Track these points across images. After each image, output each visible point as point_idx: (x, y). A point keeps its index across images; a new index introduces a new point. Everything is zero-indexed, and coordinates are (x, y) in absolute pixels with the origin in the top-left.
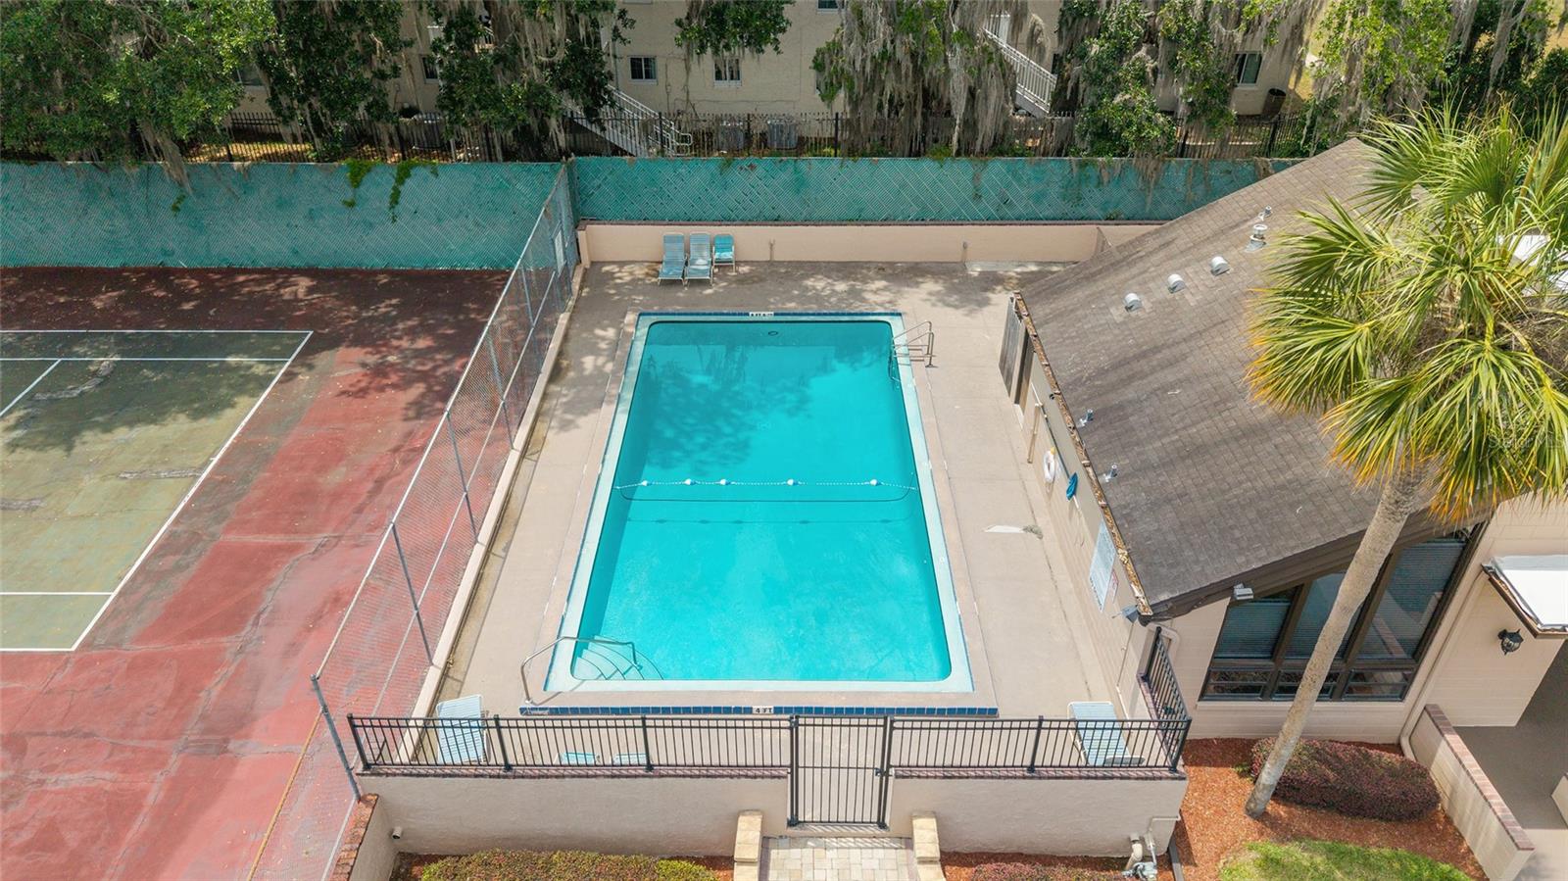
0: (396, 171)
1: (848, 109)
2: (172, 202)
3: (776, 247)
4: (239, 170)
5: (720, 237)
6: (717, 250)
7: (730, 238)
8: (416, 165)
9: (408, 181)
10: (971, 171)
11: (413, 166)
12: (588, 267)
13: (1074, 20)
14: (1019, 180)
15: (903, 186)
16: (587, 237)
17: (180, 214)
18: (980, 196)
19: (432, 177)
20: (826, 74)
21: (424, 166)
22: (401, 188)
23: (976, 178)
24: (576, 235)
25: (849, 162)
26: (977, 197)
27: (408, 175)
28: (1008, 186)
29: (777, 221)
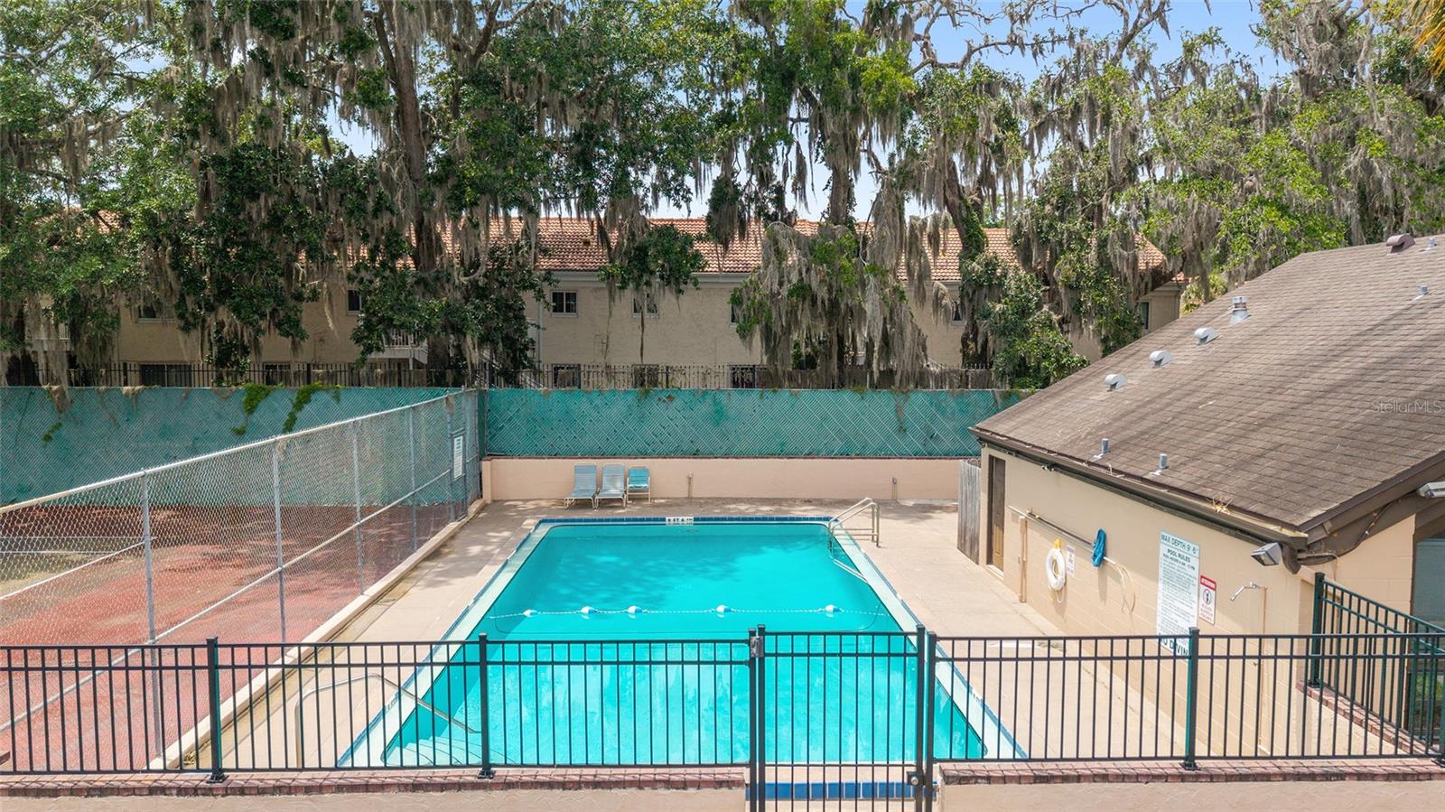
0: (296, 395)
1: (765, 358)
2: (46, 431)
3: (694, 483)
4: (127, 395)
5: (635, 469)
6: (631, 481)
7: (645, 470)
8: (319, 389)
9: (307, 407)
10: (893, 404)
11: (314, 390)
12: (489, 502)
13: (974, 293)
14: (943, 414)
15: (825, 419)
16: (492, 469)
17: (51, 445)
18: (905, 431)
19: (333, 402)
20: (744, 306)
21: (327, 390)
22: (298, 415)
23: (898, 410)
24: (480, 468)
25: (769, 393)
26: (902, 430)
27: (307, 400)
28: (933, 419)
29: (696, 455)
